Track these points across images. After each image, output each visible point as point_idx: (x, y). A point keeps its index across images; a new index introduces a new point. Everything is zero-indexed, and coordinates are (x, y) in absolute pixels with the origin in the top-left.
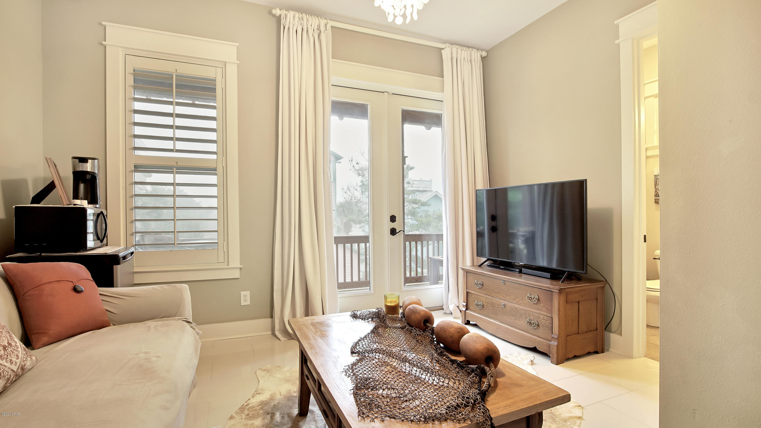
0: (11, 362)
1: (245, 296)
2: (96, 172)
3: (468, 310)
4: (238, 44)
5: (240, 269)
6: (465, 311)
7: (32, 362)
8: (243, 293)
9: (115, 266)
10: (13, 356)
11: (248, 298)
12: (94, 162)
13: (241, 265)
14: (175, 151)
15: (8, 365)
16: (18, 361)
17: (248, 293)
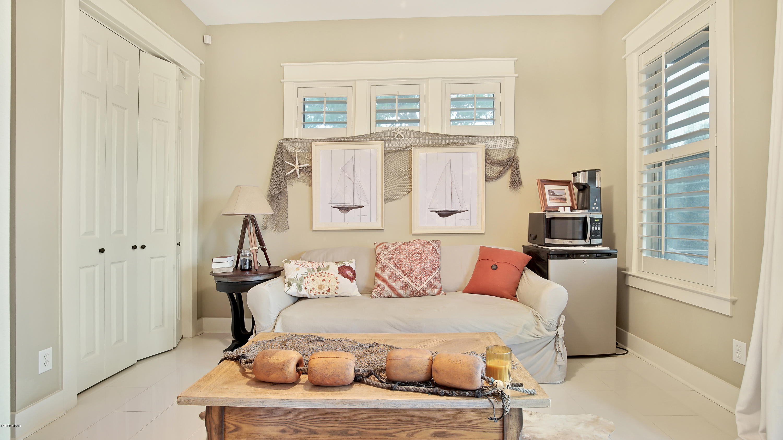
7: (433, 292)
9: (548, 260)
12: (584, 175)
15: (414, 285)
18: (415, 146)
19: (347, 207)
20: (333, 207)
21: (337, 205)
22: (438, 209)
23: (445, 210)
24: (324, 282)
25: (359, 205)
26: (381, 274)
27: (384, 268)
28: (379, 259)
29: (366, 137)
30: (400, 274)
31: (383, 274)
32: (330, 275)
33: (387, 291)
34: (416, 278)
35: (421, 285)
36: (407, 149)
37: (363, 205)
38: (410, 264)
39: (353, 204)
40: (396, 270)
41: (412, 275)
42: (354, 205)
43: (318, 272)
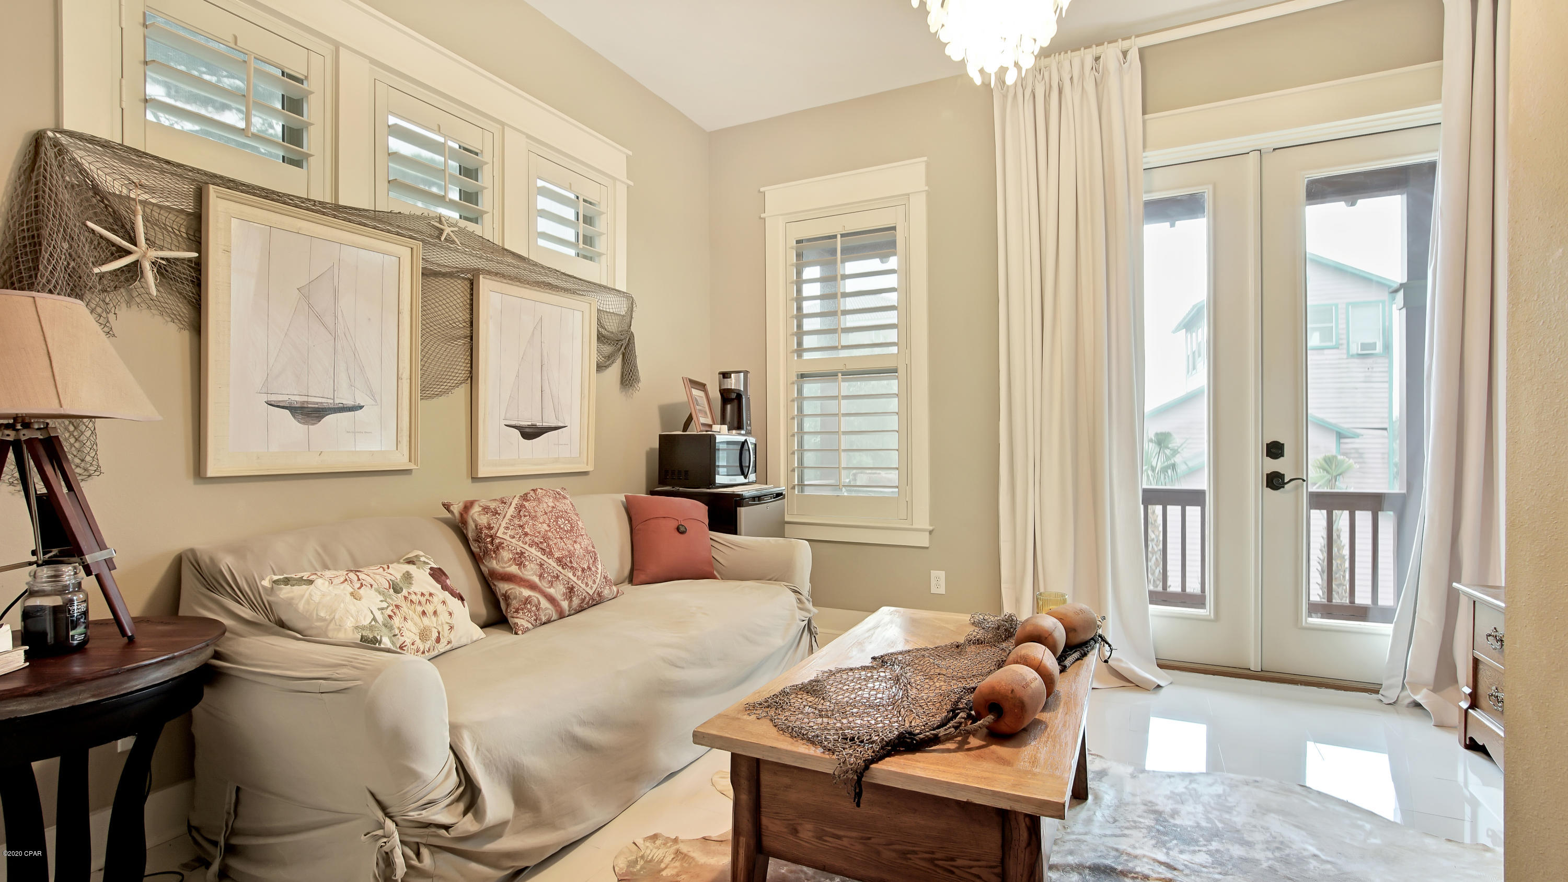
0: (587, 585)
1: (938, 580)
2: (742, 389)
3: (1475, 710)
4: (925, 159)
5: (931, 532)
6: (1466, 711)
7: (611, 592)
8: (934, 573)
9: (738, 508)
10: (589, 580)
11: (943, 583)
12: (739, 377)
13: (931, 525)
14: (840, 347)
15: (583, 586)
16: (595, 586)
17: (942, 574)
18: (489, 273)
19: (316, 406)
20: (273, 403)
21: (285, 398)
22: (519, 422)
23: (530, 424)
24: (425, 619)
25: (349, 402)
26: (521, 573)
27: (520, 557)
28: (497, 541)
29: (368, 217)
30: (555, 565)
31: (526, 573)
32: (427, 597)
33: (546, 609)
34: (583, 570)
35: (594, 582)
36: (463, 275)
37: (362, 404)
38: (564, 542)
39: (334, 399)
40: (545, 558)
41: (575, 565)
42: (337, 401)
43: (399, 595)
